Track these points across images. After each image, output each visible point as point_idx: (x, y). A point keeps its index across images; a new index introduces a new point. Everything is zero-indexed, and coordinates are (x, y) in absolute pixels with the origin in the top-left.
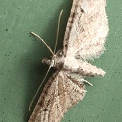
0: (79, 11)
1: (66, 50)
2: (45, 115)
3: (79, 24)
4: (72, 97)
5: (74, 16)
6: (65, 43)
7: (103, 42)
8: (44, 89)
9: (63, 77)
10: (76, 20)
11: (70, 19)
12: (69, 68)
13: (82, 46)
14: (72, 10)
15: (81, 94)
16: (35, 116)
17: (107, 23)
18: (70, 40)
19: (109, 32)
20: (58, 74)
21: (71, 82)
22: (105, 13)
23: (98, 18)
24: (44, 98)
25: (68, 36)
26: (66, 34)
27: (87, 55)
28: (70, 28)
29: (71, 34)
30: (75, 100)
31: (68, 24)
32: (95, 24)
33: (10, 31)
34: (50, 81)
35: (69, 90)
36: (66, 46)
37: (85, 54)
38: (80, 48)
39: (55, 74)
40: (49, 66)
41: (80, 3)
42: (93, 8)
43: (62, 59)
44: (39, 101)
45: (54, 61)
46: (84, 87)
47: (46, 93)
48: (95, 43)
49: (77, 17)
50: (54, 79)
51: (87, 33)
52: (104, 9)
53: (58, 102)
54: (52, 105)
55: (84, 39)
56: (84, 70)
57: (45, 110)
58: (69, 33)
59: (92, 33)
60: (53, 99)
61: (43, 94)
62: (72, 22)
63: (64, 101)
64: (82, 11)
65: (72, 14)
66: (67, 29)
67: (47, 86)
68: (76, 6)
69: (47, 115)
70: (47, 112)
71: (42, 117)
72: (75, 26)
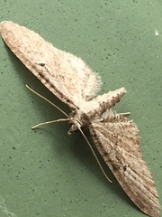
0: (40, 68)
1: (72, 103)
3: (53, 76)
4: (129, 136)
5: (42, 76)
6: (65, 101)
7: (88, 70)
10: (47, 76)
11: (43, 81)
13: (79, 88)
14: (36, 74)
15: (131, 126)
16: (125, 183)
18: (64, 94)
20: (92, 128)
21: (111, 124)
22: (61, 51)
24: (110, 161)
25: (59, 93)
26: (56, 94)
28: (53, 86)
29: (59, 89)
30: (135, 138)
31: (47, 86)
32: (64, 64)
34: (95, 141)
35: (119, 132)
36: (68, 101)
37: (89, 90)
38: (80, 91)
39: (91, 131)
41: (33, 62)
42: (47, 55)
43: (79, 112)
44: (111, 168)
45: (76, 122)
47: (106, 154)
49: (45, 73)
50: (96, 135)
51: (68, 76)
52: (55, 48)
53: (124, 151)
54: (124, 159)
55: (73, 82)
57: (125, 169)
58: (57, 91)
59: (72, 72)
60: (117, 153)
61: (105, 159)
62: (47, 81)
63: (126, 145)
64: (42, 65)
65: (39, 76)
66: (52, 90)
67: (99, 148)
68: (34, 67)
69: (132, 172)
70: (128, 169)
71: (131, 178)
72: (52, 80)
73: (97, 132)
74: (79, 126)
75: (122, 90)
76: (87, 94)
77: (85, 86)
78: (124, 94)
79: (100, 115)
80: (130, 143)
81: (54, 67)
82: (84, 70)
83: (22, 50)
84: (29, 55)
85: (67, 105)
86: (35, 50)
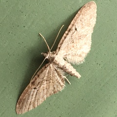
0: (74, 28)
1: (59, 50)
2: (34, 92)
3: (71, 37)
4: (55, 86)
5: (69, 31)
6: (59, 46)
7: (84, 56)
8: (38, 73)
9: (52, 69)
10: (70, 34)
11: (67, 32)
12: (58, 62)
13: (70, 52)
14: (70, 27)
15: (62, 86)
16: (27, 90)
17: (90, 45)
18: (63, 45)
19: (90, 51)
21: (56, 74)
22: (91, 38)
23: (85, 39)
24: (36, 79)
26: (61, 41)
27: (71, 59)
28: (65, 38)
29: (64, 41)
30: (56, 90)
31: (65, 35)
32: (82, 42)
33: (26, 28)
34: (43, 68)
35: (54, 80)
36: (59, 48)
37: (70, 58)
38: (68, 53)
39: (47, 64)
40: (45, 57)
41: (76, 24)
42: (83, 30)
43: (55, 55)
45: (49, 55)
46: (65, 82)
47: (38, 76)
48: (79, 54)
49: (72, 32)
50: (46, 68)
51: (75, 45)
52: (91, 35)
53: (45, 86)
54: (40, 87)
55: (73, 49)
56: (67, 68)
57: (35, 88)
58: (63, 41)
59: (78, 47)
60: (42, 82)
62: (67, 34)
63: (49, 86)
64: (76, 29)
65: (68, 29)
66: (63, 38)
67: (40, 71)
68: (73, 25)
69: (35, 93)
70: (36, 90)
71: (32, 93)
72: (68, 37)
73: (48, 68)
74: (47, 57)
75: (79, 76)
76: (67, 57)
77: (73, 56)
78: (77, 77)
79: (58, 67)
80: (51, 88)
81: (77, 36)
82: (83, 53)
83: (81, 16)
84: (79, 21)
85: (57, 48)
86: (84, 23)
